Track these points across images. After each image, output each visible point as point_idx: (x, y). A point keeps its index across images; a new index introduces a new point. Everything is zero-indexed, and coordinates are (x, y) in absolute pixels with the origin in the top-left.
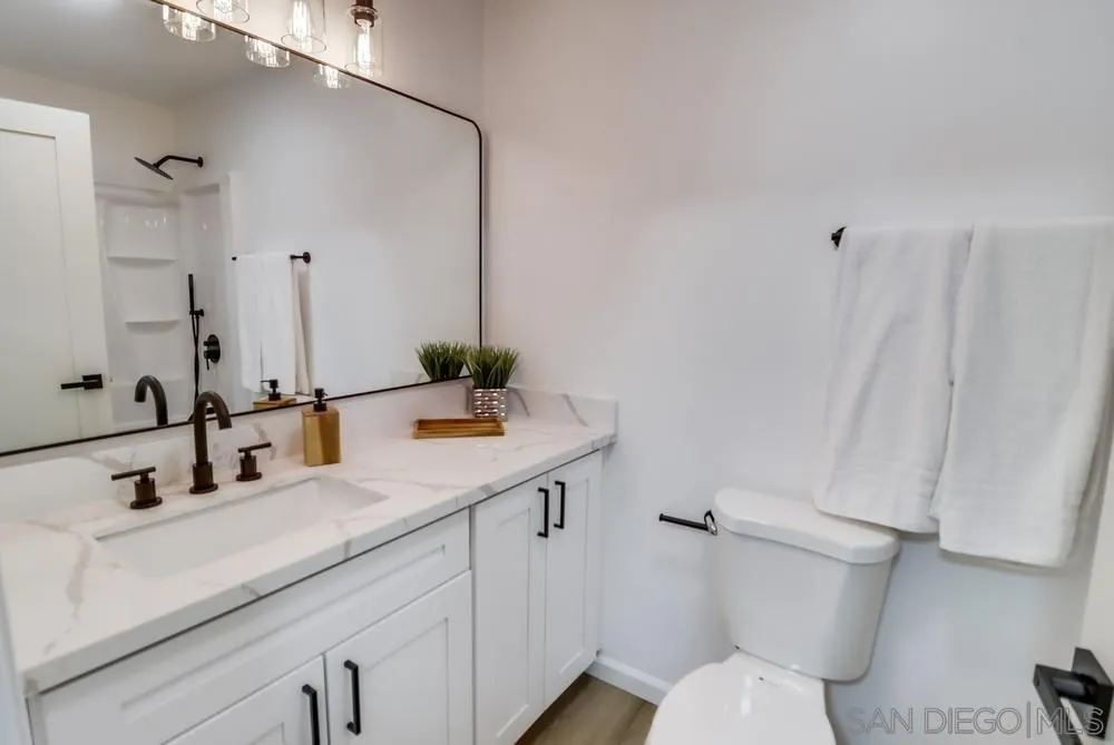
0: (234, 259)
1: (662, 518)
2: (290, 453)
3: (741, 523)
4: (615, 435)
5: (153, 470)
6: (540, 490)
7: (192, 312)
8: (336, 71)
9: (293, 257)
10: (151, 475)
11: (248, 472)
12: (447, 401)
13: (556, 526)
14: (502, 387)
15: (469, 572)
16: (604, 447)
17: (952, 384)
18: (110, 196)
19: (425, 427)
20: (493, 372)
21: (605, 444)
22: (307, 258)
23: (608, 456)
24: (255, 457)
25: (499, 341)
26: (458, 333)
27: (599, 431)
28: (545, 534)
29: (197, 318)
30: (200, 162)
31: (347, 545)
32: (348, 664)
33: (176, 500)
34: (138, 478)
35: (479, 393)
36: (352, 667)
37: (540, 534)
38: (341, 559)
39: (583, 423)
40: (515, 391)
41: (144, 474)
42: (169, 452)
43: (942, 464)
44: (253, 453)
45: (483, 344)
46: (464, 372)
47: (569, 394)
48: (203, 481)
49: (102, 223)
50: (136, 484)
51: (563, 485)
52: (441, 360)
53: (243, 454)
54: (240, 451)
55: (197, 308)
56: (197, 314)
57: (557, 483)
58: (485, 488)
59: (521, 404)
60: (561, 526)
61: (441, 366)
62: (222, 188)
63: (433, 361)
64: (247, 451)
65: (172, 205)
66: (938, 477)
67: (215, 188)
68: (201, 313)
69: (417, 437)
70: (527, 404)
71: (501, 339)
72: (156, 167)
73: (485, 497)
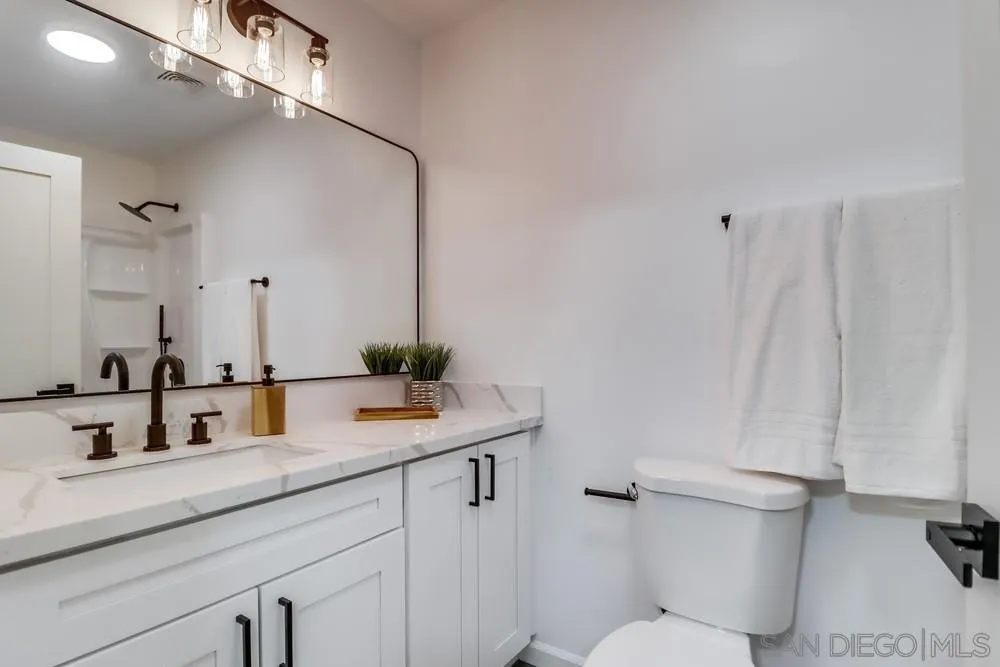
0: (201, 287)
1: (588, 492)
2: (240, 428)
3: (660, 481)
4: (542, 418)
5: (111, 425)
6: (471, 460)
7: (161, 339)
8: (293, 101)
9: (253, 281)
10: (109, 430)
11: (199, 435)
12: (387, 392)
13: (487, 498)
14: (437, 379)
15: (402, 530)
16: (531, 429)
17: (840, 337)
18: (94, 236)
19: (365, 413)
20: (429, 365)
21: (532, 426)
22: (265, 282)
23: (536, 437)
24: (206, 423)
25: (434, 339)
26: (398, 335)
27: (527, 413)
28: (476, 504)
29: (166, 345)
30: (176, 208)
31: (285, 479)
32: (282, 601)
33: (130, 455)
34: (96, 431)
35: (416, 385)
36: (287, 605)
37: (471, 504)
38: (278, 491)
39: (511, 409)
40: (450, 386)
41: (103, 427)
42: (128, 415)
43: (840, 411)
44: (205, 419)
45: (420, 342)
46: (404, 368)
47: (499, 383)
48: (156, 439)
49: (85, 264)
50: (95, 437)
51: (492, 457)
52: (382, 358)
53: (194, 420)
54: (193, 416)
55: (166, 336)
56: (165, 341)
57: (487, 456)
58: (417, 447)
59: (455, 398)
60: (492, 498)
61: (381, 363)
62: (194, 229)
63: (375, 360)
64: (199, 417)
65: (151, 246)
66: (838, 423)
67: (188, 228)
68: (169, 340)
69: (358, 420)
70: (461, 397)
71: (437, 336)
72: (137, 211)
73: (417, 456)
